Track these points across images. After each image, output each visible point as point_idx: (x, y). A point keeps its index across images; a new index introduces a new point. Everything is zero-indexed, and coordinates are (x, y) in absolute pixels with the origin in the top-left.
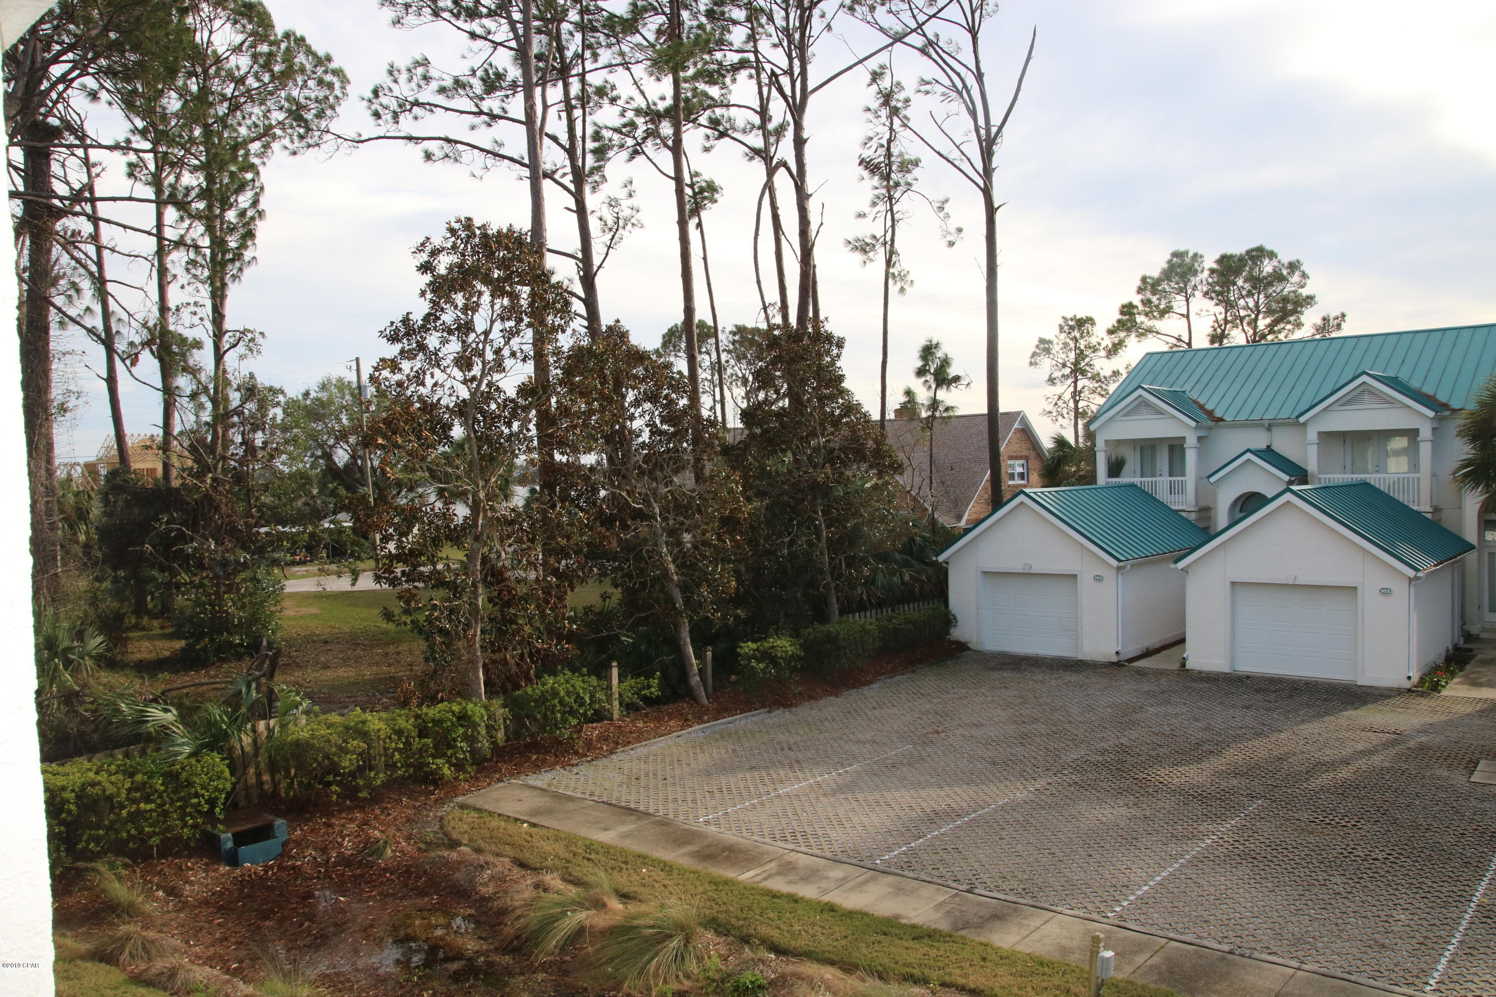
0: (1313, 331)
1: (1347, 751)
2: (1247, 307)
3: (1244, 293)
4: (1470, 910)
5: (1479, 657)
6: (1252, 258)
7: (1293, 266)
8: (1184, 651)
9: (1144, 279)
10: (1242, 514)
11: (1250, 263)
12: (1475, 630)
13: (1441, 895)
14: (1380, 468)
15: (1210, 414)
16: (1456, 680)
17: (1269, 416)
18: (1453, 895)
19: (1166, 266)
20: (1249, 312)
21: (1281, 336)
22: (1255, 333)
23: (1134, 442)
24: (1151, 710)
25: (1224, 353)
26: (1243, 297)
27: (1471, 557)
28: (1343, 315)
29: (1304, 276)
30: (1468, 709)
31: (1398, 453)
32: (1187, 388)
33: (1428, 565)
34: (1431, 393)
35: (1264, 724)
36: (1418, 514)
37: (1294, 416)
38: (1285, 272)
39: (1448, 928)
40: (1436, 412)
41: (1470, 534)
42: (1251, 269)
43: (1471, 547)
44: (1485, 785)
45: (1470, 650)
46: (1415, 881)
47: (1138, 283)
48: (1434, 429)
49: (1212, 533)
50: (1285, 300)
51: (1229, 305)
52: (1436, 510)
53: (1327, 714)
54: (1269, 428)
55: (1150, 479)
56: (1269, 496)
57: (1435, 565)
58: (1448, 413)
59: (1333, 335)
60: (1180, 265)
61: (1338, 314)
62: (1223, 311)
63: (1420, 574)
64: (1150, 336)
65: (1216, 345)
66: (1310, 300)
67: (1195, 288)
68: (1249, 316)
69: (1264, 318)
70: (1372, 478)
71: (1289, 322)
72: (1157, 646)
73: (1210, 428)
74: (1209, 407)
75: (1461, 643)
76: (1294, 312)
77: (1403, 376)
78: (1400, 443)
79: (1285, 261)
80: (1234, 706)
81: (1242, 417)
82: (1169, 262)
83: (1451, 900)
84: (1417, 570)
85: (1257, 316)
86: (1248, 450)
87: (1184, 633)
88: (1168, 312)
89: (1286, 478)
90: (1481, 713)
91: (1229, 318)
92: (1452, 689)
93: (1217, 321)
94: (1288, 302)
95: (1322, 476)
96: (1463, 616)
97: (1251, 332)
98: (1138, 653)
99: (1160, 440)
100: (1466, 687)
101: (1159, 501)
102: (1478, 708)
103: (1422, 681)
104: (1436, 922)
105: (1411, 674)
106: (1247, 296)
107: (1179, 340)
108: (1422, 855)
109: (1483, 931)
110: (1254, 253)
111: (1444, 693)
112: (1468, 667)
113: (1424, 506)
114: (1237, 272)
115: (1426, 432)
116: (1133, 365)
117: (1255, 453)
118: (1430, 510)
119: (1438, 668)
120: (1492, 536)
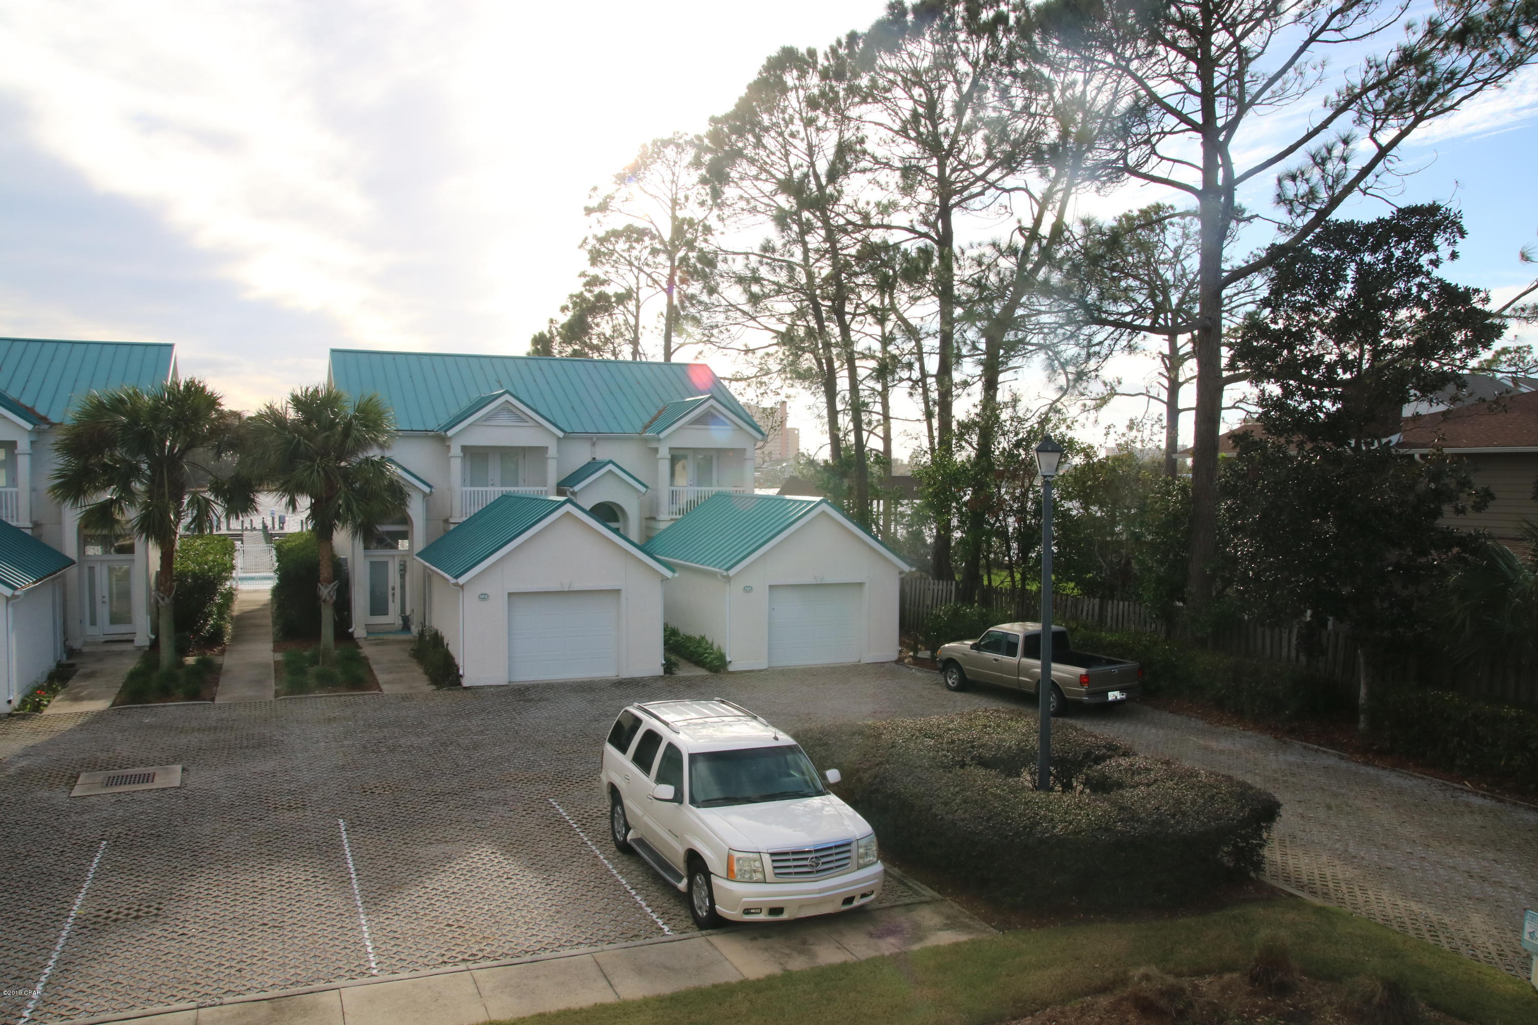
4: (67, 927)
5: (81, 671)
12: (77, 645)
13: (39, 920)
16: (58, 698)
18: (51, 916)
27: (72, 572)
30: (70, 725)
33: (26, 582)
34: (29, 405)
36: (17, 529)
39: (45, 951)
40: (35, 425)
41: (71, 549)
43: (73, 562)
44: (84, 797)
45: (73, 665)
46: (11, 914)
48: (32, 443)
52: (36, 525)
57: (34, 583)
58: (47, 427)
63: (17, 593)
75: (64, 660)
83: (48, 922)
84: (15, 589)
90: (82, 727)
92: (54, 707)
96: (65, 633)
100: (68, 703)
102: (79, 722)
103: (24, 702)
104: (34, 949)
105: (11, 698)
108: (20, 884)
109: (79, 943)
111: (47, 712)
112: (70, 682)
113: (23, 522)
115: (24, 445)
118: (30, 525)
119: (40, 688)
120: (94, 550)
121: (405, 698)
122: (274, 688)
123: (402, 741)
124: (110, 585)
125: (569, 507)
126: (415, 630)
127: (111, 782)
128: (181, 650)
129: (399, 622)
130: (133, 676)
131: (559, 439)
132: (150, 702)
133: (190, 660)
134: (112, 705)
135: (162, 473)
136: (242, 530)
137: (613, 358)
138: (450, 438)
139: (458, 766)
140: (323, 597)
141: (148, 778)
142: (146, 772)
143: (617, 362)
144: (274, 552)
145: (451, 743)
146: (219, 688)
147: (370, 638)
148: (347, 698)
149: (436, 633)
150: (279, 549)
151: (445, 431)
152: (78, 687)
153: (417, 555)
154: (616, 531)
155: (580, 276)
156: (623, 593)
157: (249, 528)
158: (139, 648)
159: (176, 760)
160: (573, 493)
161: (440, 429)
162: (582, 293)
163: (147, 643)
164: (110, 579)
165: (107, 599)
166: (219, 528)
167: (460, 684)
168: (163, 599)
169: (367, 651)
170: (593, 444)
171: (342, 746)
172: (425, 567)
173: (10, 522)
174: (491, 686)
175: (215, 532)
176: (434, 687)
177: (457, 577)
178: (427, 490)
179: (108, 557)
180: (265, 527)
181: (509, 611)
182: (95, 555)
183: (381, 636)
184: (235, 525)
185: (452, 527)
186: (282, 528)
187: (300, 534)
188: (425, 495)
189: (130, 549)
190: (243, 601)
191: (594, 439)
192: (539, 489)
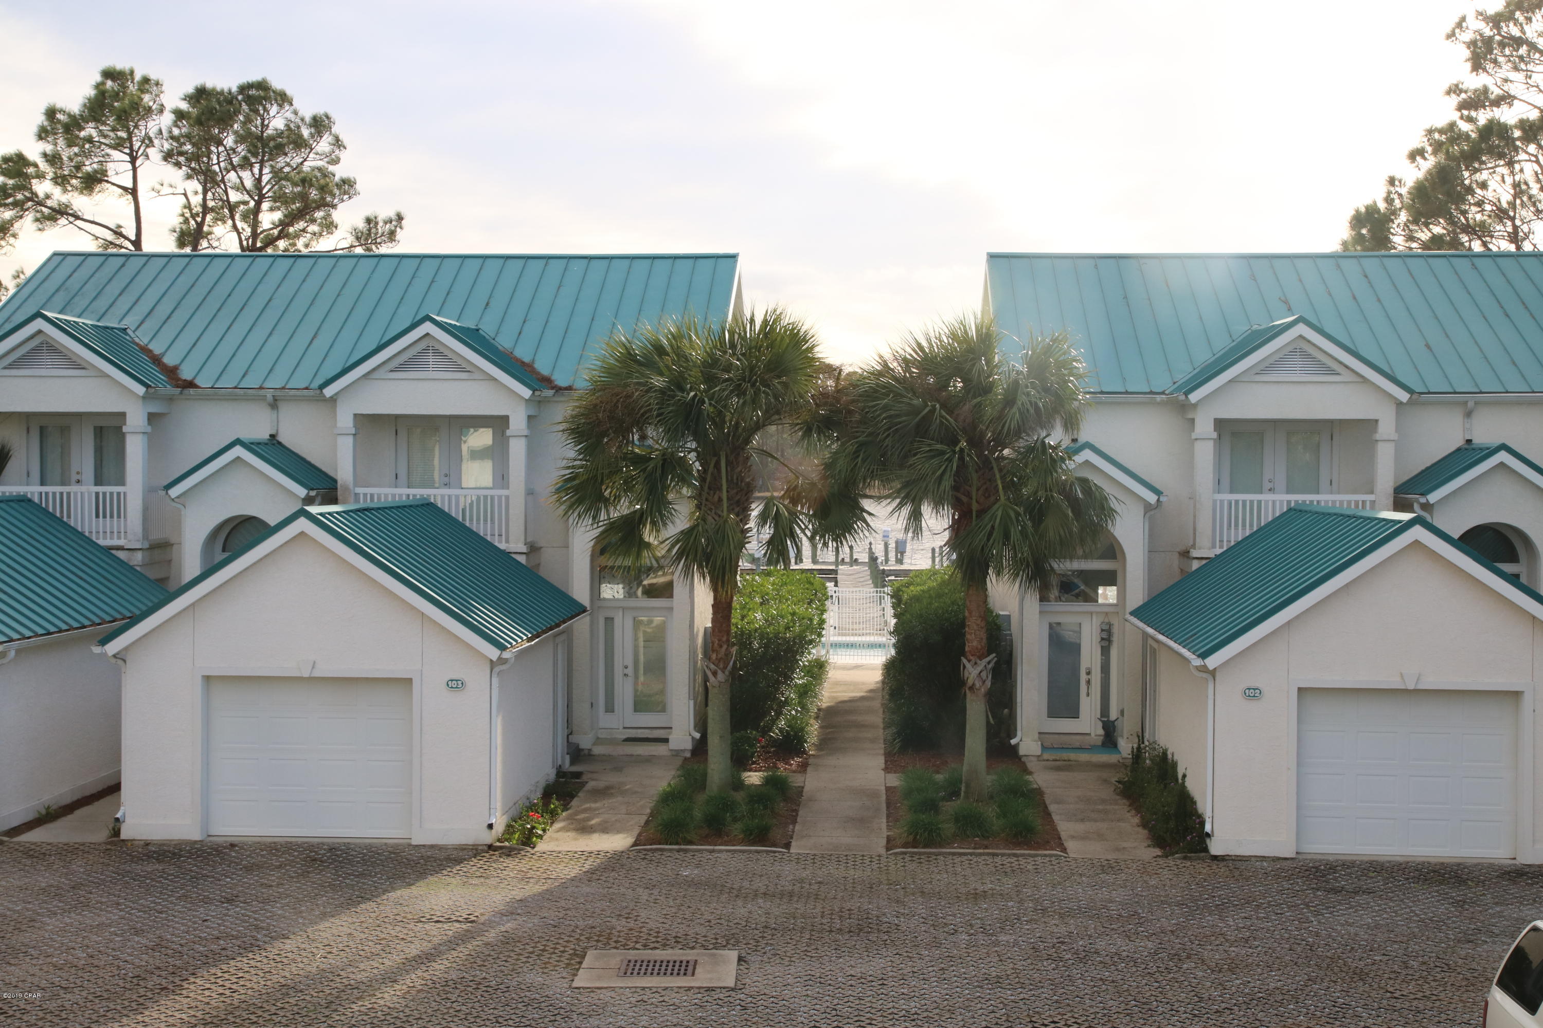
0: (350, 240)
1: (391, 961)
2: (241, 188)
3: (236, 160)
5: (591, 785)
6: (250, 101)
7: (320, 124)
8: (118, 805)
9: (51, 113)
10: (226, 555)
11: (245, 107)
12: (585, 741)
14: (452, 478)
15: (171, 373)
16: (557, 825)
17: (275, 382)
19: (92, 93)
20: (246, 198)
21: (300, 244)
22: (255, 235)
23: (27, 419)
24: (52, 923)
25: (199, 264)
26: (234, 168)
27: (581, 624)
28: (400, 218)
29: (338, 143)
30: (572, 870)
31: (477, 455)
32: (130, 322)
33: (517, 638)
34: (527, 360)
35: (257, 928)
36: (506, 554)
37: (315, 384)
38: (306, 132)
40: (534, 391)
41: (580, 588)
42: (248, 120)
43: (583, 610)
44: (592, 990)
45: (578, 775)
47: (40, 119)
48: (530, 418)
49: (173, 586)
50: (305, 181)
51: (209, 180)
52: (533, 549)
53: (363, 899)
54: (274, 405)
55: (58, 489)
56: (272, 522)
57: (529, 640)
58: (551, 392)
59: (384, 249)
60: (116, 96)
61: (392, 214)
62: (200, 188)
63: (506, 655)
64: (63, 221)
65: (188, 250)
66: (347, 186)
67: (148, 141)
68: (245, 203)
69: (272, 209)
70: (438, 495)
71: (313, 221)
72: (68, 800)
73: (171, 399)
74: (169, 360)
75: (567, 766)
76: (322, 204)
77: (488, 328)
78: (482, 438)
79: (307, 113)
80: (207, 901)
81: (228, 382)
82: (98, 86)
84: (502, 648)
85: (258, 204)
86: (237, 442)
87: (119, 773)
88: (100, 181)
89: (302, 492)
90: (591, 875)
91: (211, 204)
92: (552, 839)
93: (188, 206)
94: (311, 185)
95: (360, 490)
96: (569, 722)
97: (248, 231)
98: (30, 817)
99: (79, 416)
100: (571, 834)
101: (74, 530)
102: (587, 866)
103: (509, 829)
105: (493, 820)
106: (242, 167)
107: (118, 233)
110: (253, 92)
111: (541, 846)
112: (575, 802)
113: (514, 544)
114: (225, 121)
115: (518, 423)
116: (29, 272)
117: (250, 446)
118: (524, 549)
119: (531, 807)
120: (612, 591)
121: (1108, 867)
122: (885, 833)
123: (1101, 944)
124: (636, 647)
125: (1418, 533)
126: (1126, 746)
127: (632, 968)
128: (741, 761)
129: (1097, 731)
130: (667, 798)
131: (1399, 404)
132: (691, 843)
133: (754, 778)
134: (635, 844)
135: (717, 465)
136: (837, 563)
137: (1512, 248)
138: (1195, 406)
139: (1201, 1000)
140: (970, 682)
141: (686, 968)
142: (684, 958)
143: (1520, 255)
144: (888, 602)
145: (1188, 957)
146: (797, 827)
147: (1046, 756)
148: (1006, 860)
149: (1165, 753)
150: (897, 597)
151: (1186, 394)
152: (585, 810)
153: (1135, 613)
154: (1513, 580)
155: (1448, 93)
156: (1527, 699)
157: (847, 560)
158: (677, 753)
159: (729, 942)
160: (1427, 507)
161: (1178, 389)
162: (1452, 125)
163: (689, 745)
164: (636, 639)
165: (630, 671)
166: (799, 559)
167: (1206, 850)
168: (715, 674)
169: (1041, 778)
170: (1469, 414)
171: (997, 943)
172: (1146, 635)
173: (496, 544)
174: (1263, 858)
175: (793, 567)
176: (1158, 852)
177: (1204, 656)
178: (1152, 498)
179: (632, 603)
180: (873, 559)
181: (1300, 721)
182: (614, 599)
183: (1065, 755)
184: (827, 556)
185: (1195, 565)
186: (900, 561)
187: (932, 573)
188: (1148, 507)
189: (666, 591)
190: (837, 683)
191: (1471, 404)
192: (1360, 497)
